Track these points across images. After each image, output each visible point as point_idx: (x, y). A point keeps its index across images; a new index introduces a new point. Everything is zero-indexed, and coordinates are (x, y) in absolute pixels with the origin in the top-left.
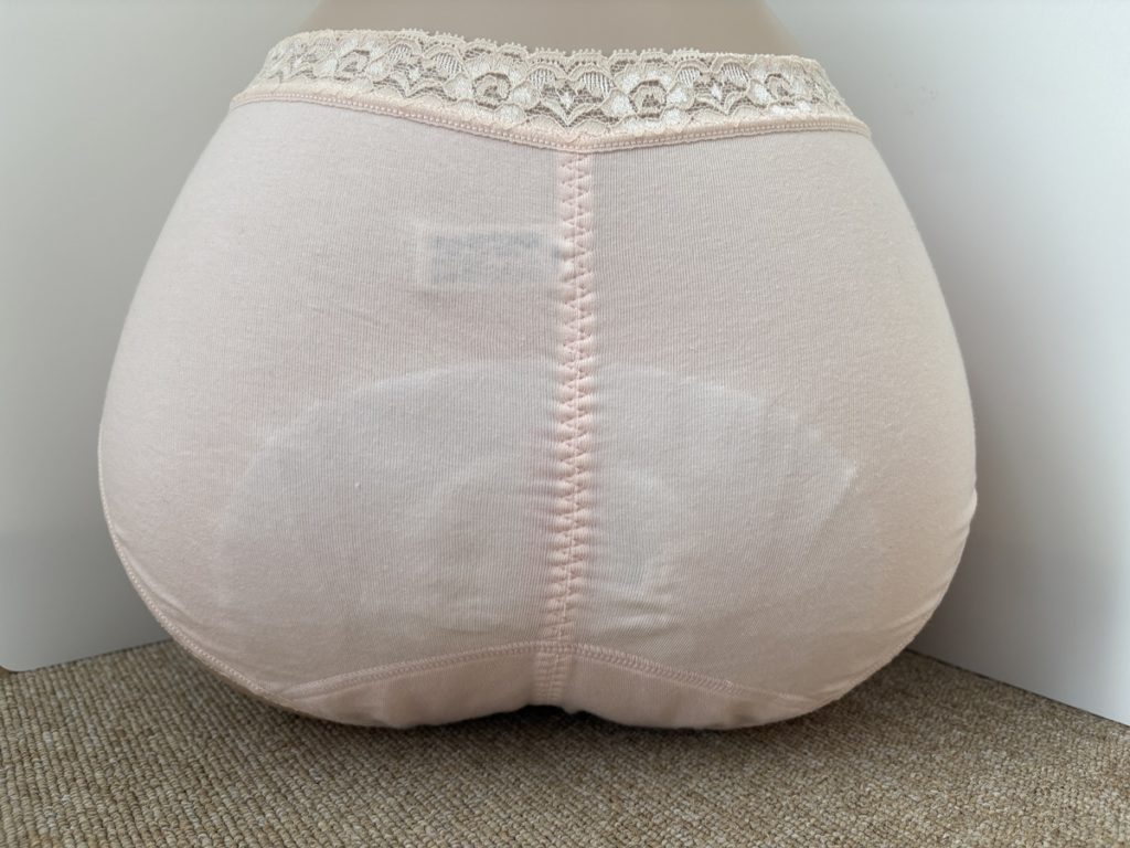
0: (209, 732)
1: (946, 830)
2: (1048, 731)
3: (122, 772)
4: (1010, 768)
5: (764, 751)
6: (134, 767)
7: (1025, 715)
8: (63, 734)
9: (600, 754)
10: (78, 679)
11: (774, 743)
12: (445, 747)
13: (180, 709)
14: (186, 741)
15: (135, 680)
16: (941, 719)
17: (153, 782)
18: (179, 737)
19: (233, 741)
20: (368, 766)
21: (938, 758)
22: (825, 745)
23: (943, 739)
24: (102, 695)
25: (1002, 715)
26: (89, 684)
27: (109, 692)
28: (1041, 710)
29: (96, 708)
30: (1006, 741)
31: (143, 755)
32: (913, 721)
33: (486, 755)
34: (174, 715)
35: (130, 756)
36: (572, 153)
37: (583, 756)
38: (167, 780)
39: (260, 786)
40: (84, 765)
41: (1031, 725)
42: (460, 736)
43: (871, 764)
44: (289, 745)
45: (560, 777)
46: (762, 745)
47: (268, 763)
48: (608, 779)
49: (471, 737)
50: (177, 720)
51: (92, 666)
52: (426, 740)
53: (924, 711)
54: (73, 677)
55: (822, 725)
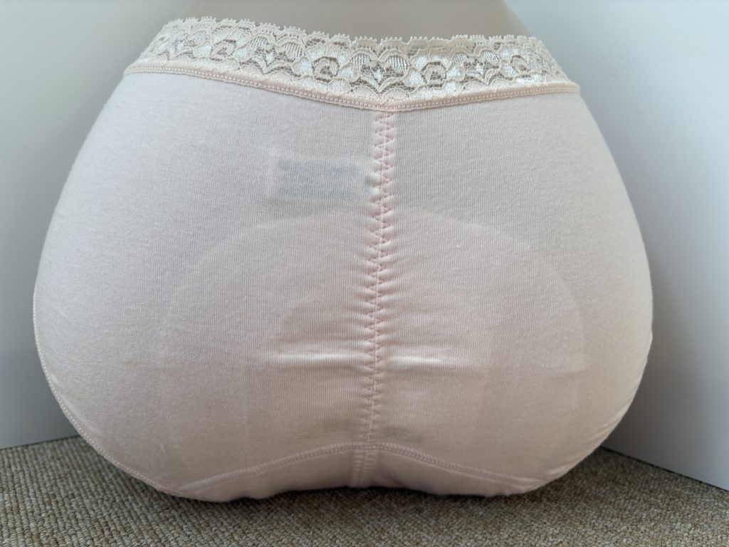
0: (114, 498)
2: (720, 510)
3: (50, 524)
4: (695, 535)
5: (514, 520)
6: (58, 521)
7: (702, 498)
8: (11, 496)
9: (395, 520)
10: (27, 458)
11: (521, 514)
12: (283, 512)
13: (95, 480)
14: (97, 504)
15: (67, 460)
16: (642, 500)
17: (71, 532)
18: (93, 500)
19: (131, 504)
20: (225, 524)
21: (643, 528)
22: (559, 518)
23: (645, 515)
24: (43, 470)
25: (686, 499)
26: (35, 462)
27: (48, 467)
28: (714, 495)
29: (37, 478)
30: (690, 516)
31: (66, 512)
32: (622, 501)
33: (313, 518)
34: (91, 485)
35: (56, 512)
36: (383, 112)
37: (383, 520)
38: (80, 530)
39: (146, 537)
40: (23, 518)
41: (707, 506)
42: (296, 505)
43: (594, 532)
44: (171, 508)
45: (365, 536)
46: (512, 516)
47: (154, 520)
48: (400, 538)
49: (302, 505)
50: (93, 489)
51: (39, 449)
52: (270, 506)
53: (630, 494)
54: (25, 457)
55: (556, 503)
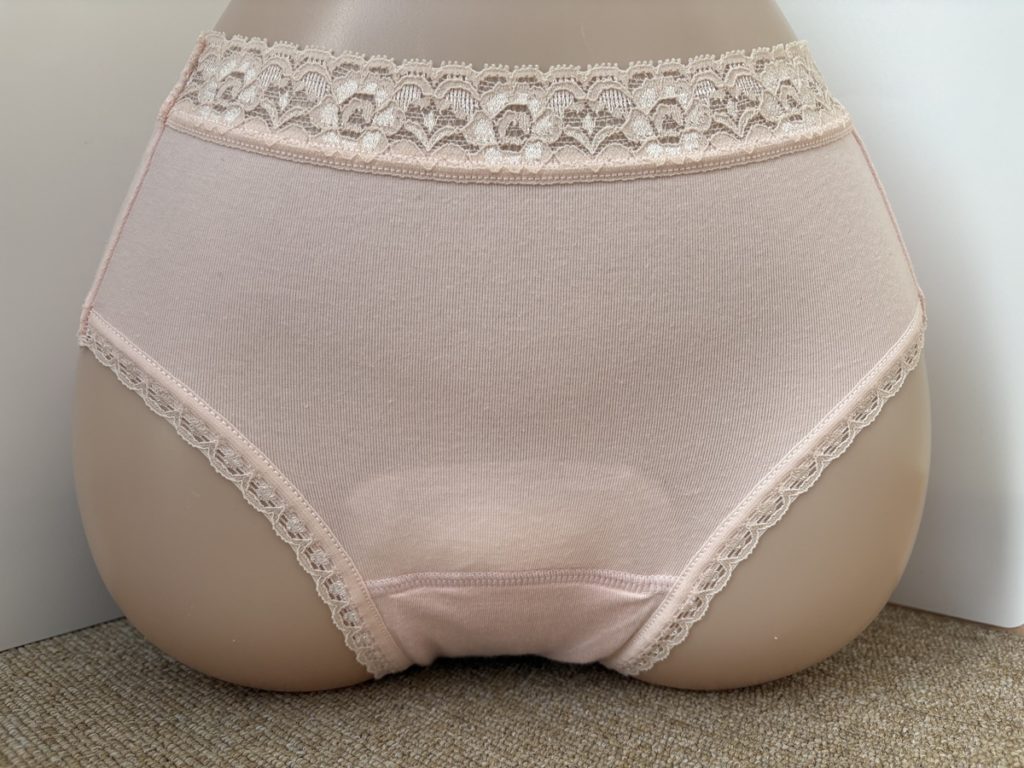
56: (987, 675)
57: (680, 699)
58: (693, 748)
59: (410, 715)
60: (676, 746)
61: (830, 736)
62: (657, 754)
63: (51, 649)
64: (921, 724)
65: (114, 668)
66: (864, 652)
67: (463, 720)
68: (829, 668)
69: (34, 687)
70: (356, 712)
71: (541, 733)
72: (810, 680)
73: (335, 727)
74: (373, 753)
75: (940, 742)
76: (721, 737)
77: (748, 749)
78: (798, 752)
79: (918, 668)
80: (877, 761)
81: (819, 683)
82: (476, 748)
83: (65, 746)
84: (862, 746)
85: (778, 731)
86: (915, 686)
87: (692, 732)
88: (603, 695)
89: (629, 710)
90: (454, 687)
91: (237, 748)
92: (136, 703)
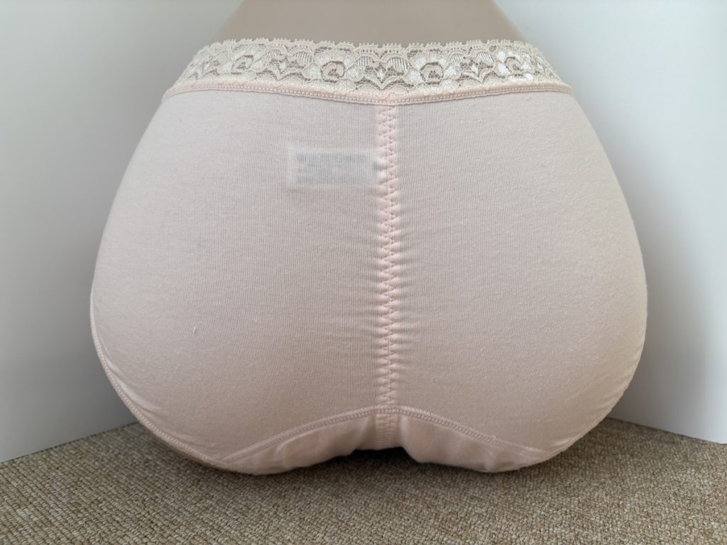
1: (620, 500)
8: (32, 510)
36: (385, 105)
56: (679, 467)
57: (477, 483)
58: (484, 514)
59: (305, 493)
60: (473, 513)
61: (572, 506)
62: (461, 518)
63: (71, 451)
64: (632, 499)
65: (114, 464)
66: (599, 452)
67: (338, 497)
68: (575, 462)
69: (63, 476)
70: (269, 492)
71: (388, 505)
72: (562, 470)
73: (257, 501)
74: (282, 518)
75: (643, 510)
76: (502, 507)
77: (519, 514)
78: (551, 517)
79: (633, 462)
80: (601, 522)
81: (568, 472)
82: (346, 515)
83: (87, 515)
84: (592, 513)
85: (539, 503)
86: (630, 474)
87: (484, 504)
88: (428, 480)
89: (444, 490)
90: (332, 475)
91: (196, 514)
92: (129, 486)
